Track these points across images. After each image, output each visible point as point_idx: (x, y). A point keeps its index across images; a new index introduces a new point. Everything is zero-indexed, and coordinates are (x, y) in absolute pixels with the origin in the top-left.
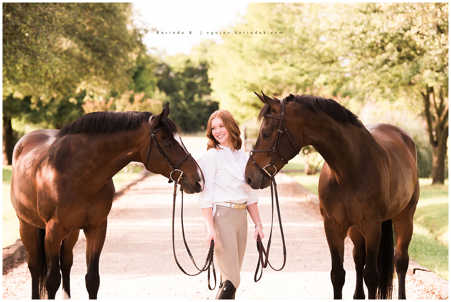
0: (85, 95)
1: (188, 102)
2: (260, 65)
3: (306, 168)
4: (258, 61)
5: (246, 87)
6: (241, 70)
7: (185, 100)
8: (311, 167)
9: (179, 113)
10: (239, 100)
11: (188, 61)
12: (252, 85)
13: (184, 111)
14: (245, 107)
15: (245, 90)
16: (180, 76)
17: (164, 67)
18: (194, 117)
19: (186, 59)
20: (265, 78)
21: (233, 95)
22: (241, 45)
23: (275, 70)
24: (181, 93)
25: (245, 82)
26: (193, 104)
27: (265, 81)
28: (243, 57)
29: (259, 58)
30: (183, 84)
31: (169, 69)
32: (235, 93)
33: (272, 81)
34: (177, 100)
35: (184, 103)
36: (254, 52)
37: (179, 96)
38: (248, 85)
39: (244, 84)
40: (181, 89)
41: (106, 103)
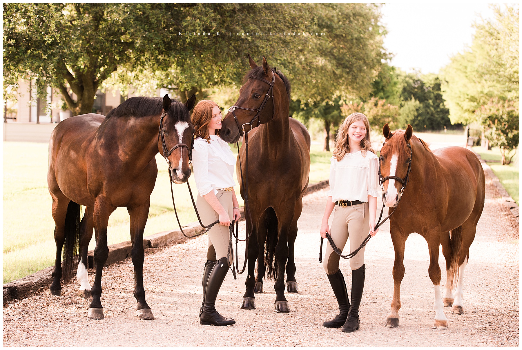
0: (340, 100)
1: (435, 109)
2: (479, 83)
3: (502, 159)
4: (478, 80)
5: (468, 98)
6: (465, 86)
7: (433, 107)
8: (506, 158)
9: (428, 116)
10: (462, 108)
11: (437, 79)
12: (472, 97)
13: (432, 115)
14: (467, 113)
15: (467, 100)
16: (431, 89)
17: (419, 82)
18: (439, 119)
19: (436, 77)
20: (482, 92)
21: (458, 104)
22: (466, 67)
23: (489, 87)
24: (430, 102)
25: (468, 95)
26: (439, 110)
27: (482, 95)
28: (467, 77)
29: (478, 77)
30: (432, 95)
31: (423, 84)
32: (460, 103)
33: (487, 94)
34: (428, 106)
35: (432, 109)
36: (475, 73)
37: (429, 104)
38: (469, 97)
39: (466, 97)
40: (431, 99)
41: (358, 106)
